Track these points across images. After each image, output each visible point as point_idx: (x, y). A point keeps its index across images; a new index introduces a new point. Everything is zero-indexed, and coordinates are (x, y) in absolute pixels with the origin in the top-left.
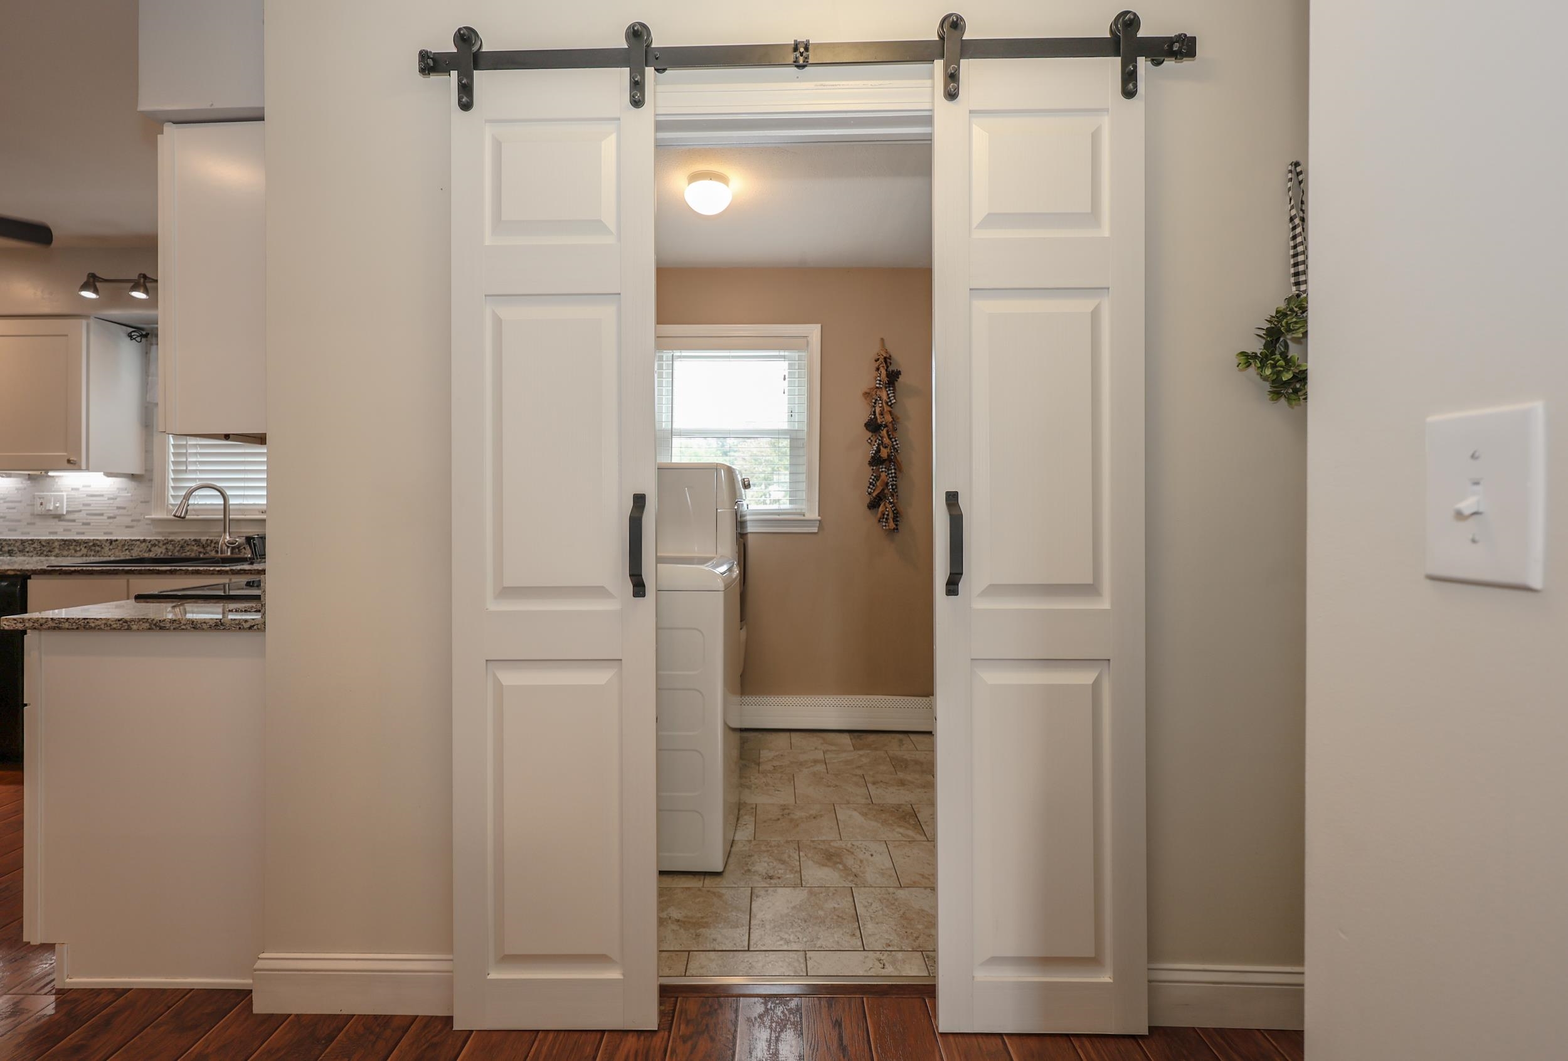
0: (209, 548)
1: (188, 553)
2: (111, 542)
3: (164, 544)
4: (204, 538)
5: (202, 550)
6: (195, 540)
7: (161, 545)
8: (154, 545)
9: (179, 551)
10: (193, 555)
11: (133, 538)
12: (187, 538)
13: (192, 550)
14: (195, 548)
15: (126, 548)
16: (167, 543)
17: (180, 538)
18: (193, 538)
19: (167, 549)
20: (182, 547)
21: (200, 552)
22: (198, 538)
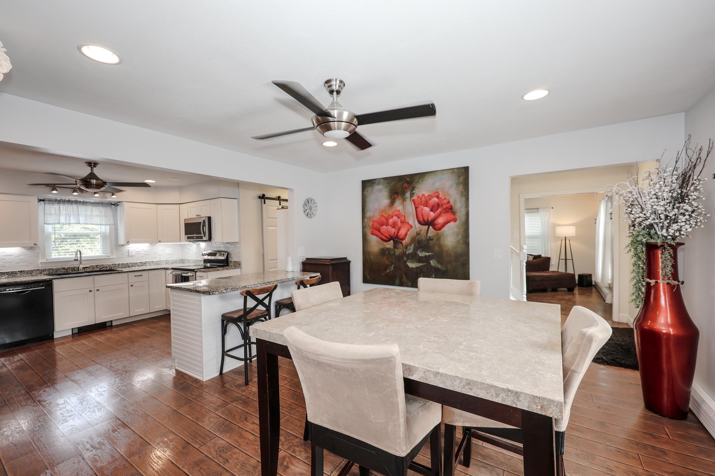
0: (69, 270)
1: (59, 273)
2: (21, 272)
3: (48, 270)
4: (66, 267)
5: (65, 271)
6: (62, 268)
7: (46, 271)
8: (44, 271)
9: (55, 272)
10: (62, 273)
11: (32, 269)
12: (59, 267)
13: (61, 271)
14: (63, 270)
15: (29, 273)
16: (50, 270)
17: (55, 268)
18: (61, 267)
19: (49, 272)
20: (56, 270)
21: (65, 272)
22: (64, 267)
